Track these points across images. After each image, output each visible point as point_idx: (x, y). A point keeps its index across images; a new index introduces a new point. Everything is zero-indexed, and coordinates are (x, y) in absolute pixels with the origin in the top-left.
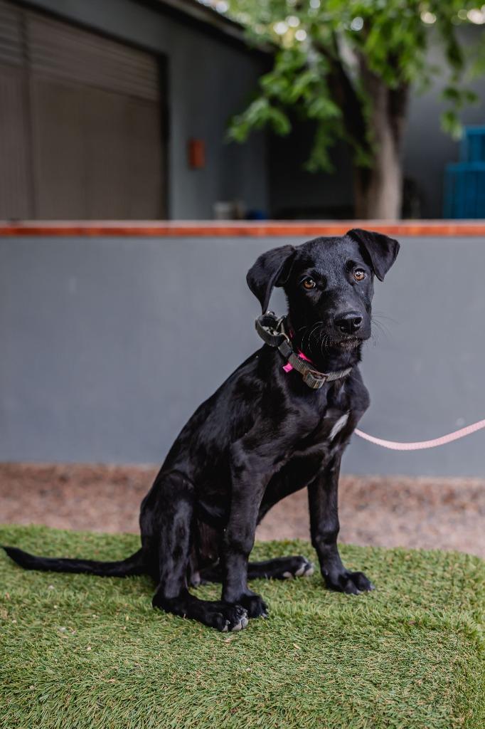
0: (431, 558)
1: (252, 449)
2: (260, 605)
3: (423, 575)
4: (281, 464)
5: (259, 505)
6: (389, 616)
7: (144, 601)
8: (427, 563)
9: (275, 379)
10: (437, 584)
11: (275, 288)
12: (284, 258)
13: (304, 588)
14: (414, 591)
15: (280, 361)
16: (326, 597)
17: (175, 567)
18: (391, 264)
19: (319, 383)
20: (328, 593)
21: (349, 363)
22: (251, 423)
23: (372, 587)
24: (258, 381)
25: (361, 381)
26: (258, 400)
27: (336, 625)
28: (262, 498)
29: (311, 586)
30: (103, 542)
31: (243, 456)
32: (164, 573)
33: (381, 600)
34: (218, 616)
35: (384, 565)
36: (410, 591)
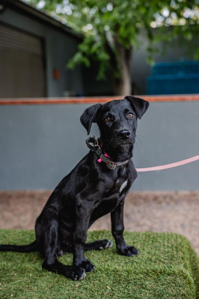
0: (161, 237)
1: (84, 197)
2: (90, 265)
3: (159, 245)
4: (98, 204)
5: (88, 222)
6: (148, 268)
7: (38, 265)
8: (160, 239)
9: (94, 165)
10: (166, 250)
11: (93, 123)
12: (97, 109)
13: (109, 254)
14: (157, 254)
15: (96, 157)
16: (119, 258)
17: (52, 250)
18: (145, 112)
19: (114, 167)
20: (120, 257)
21: (127, 157)
22: (85, 185)
23: (138, 253)
24: (87, 167)
25: (133, 166)
26: (88, 175)
27: (125, 275)
28: (90, 219)
29: (112, 253)
30: (21, 234)
31: (80, 201)
32: (47, 253)
33: (143, 259)
34: (72, 273)
35: (142, 241)
36: (155, 254)
